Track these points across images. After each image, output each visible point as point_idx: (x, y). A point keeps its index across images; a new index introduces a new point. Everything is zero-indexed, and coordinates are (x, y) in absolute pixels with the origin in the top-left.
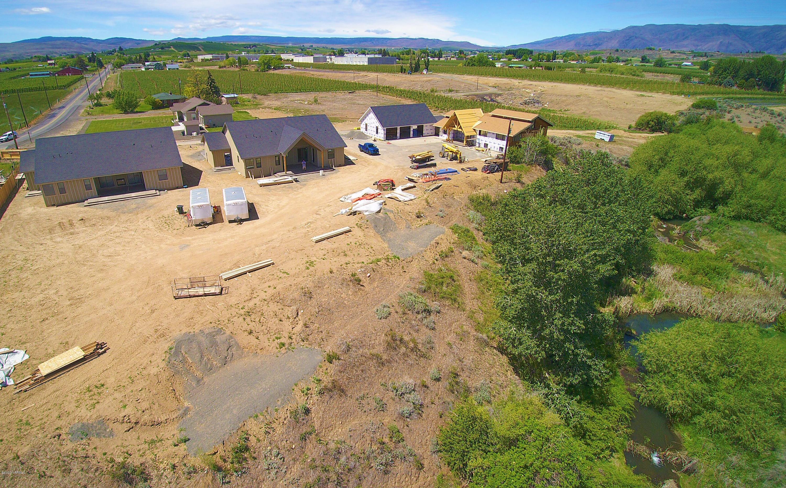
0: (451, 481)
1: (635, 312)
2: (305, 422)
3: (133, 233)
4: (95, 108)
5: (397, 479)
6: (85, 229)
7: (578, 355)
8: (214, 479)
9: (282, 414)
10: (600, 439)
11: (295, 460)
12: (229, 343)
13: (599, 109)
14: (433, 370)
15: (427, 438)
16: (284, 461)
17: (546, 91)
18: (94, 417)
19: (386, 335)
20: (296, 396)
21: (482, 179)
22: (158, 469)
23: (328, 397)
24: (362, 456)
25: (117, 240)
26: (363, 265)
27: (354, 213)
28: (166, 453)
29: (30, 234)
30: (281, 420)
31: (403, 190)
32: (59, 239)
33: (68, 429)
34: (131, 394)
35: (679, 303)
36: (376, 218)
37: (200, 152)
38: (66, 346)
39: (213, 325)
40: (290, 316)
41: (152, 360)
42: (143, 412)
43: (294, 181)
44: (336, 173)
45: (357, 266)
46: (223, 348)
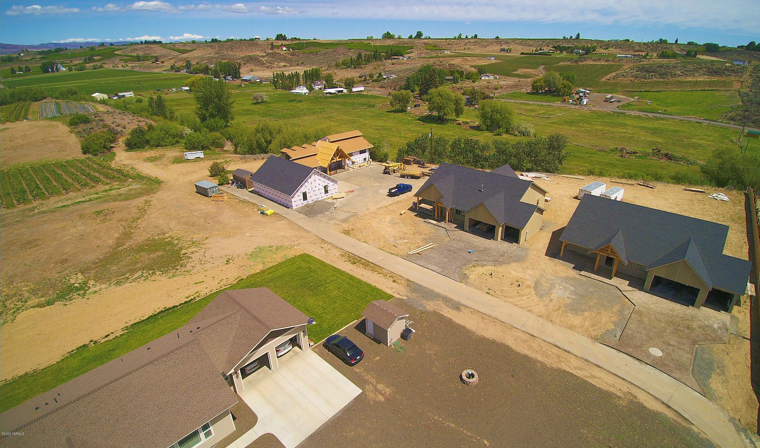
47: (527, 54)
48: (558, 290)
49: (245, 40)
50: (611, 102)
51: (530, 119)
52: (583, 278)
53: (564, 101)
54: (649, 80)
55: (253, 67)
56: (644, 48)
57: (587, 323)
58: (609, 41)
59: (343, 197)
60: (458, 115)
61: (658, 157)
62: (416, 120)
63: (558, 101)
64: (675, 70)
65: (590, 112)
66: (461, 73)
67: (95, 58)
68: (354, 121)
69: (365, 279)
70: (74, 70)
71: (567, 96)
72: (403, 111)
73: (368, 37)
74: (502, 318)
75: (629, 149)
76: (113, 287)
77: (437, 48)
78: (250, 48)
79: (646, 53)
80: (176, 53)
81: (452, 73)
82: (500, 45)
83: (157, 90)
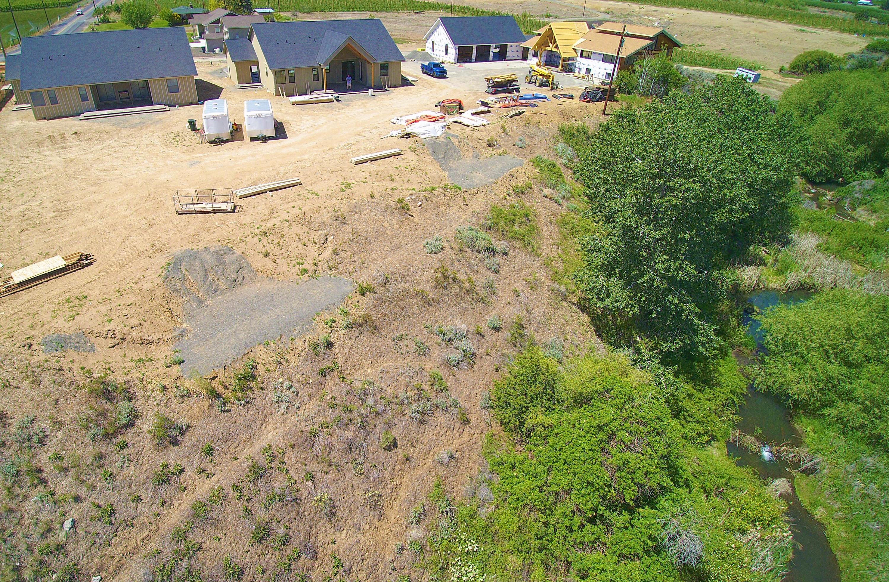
0: (503, 443)
1: (762, 286)
2: (326, 356)
3: (134, 148)
4: (101, 24)
5: (436, 432)
6: (79, 143)
7: (682, 310)
8: (211, 406)
9: (299, 345)
10: (698, 422)
11: (311, 396)
12: (240, 264)
13: (743, 45)
14: (492, 317)
15: (477, 391)
16: (297, 395)
17: (674, 19)
18: (73, 328)
19: (435, 272)
20: (318, 327)
21: (579, 108)
22: (145, 389)
23: (356, 334)
24: (394, 400)
25: (116, 155)
26: (413, 192)
27: (408, 136)
28: (156, 373)
29: (14, 147)
30: (298, 351)
31: (473, 114)
32: (48, 153)
33: (40, 339)
34: (118, 308)
35: (820, 279)
36: (435, 142)
37: (222, 69)
38: (47, 255)
39: (221, 243)
40: (316, 241)
41: (145, 274)
42: (132, 328)
43: (335, 101)
44: (389, 94)
45: (405, 192)
46: (231, 269)
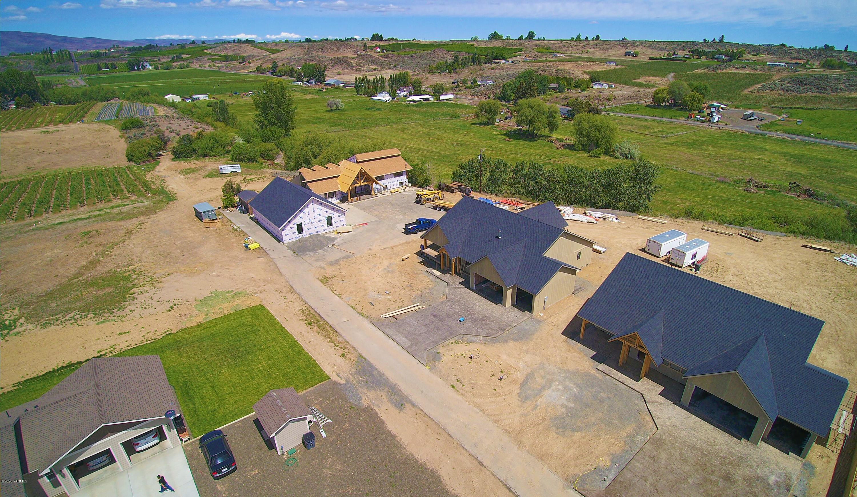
47: (656, 59)
48: (553, 391)
49: (340, 40)
50: (751, 120)
51: (642, 137)
52: (599, 375)
53: (690, 116)
54: (803, 95)
55: (341, 70)
56: (803, 55)
57: (571, 452)
58: (760, 45)
59: (351, 232)
60: (551, 131)
61: (795, 194)
62: (501, 135)
63: (682, 116)
64: (837, 83)
65: (721, 132)
66: (569, 81)
67: (183, 56)
68: (429, 134)
69: (308, 348)
70: (160, 68)
71: (695, 110)
72: (490, 123)
73: (472, 37)
74: (452, 430)
75: (759, 180)
76: (39, 327)
77: (550, 51)
78: (341, 49)
79: (805, 61)
80: (265, 53)
81: (558, 80)
82: (625, 48)
83: (234, 93)
